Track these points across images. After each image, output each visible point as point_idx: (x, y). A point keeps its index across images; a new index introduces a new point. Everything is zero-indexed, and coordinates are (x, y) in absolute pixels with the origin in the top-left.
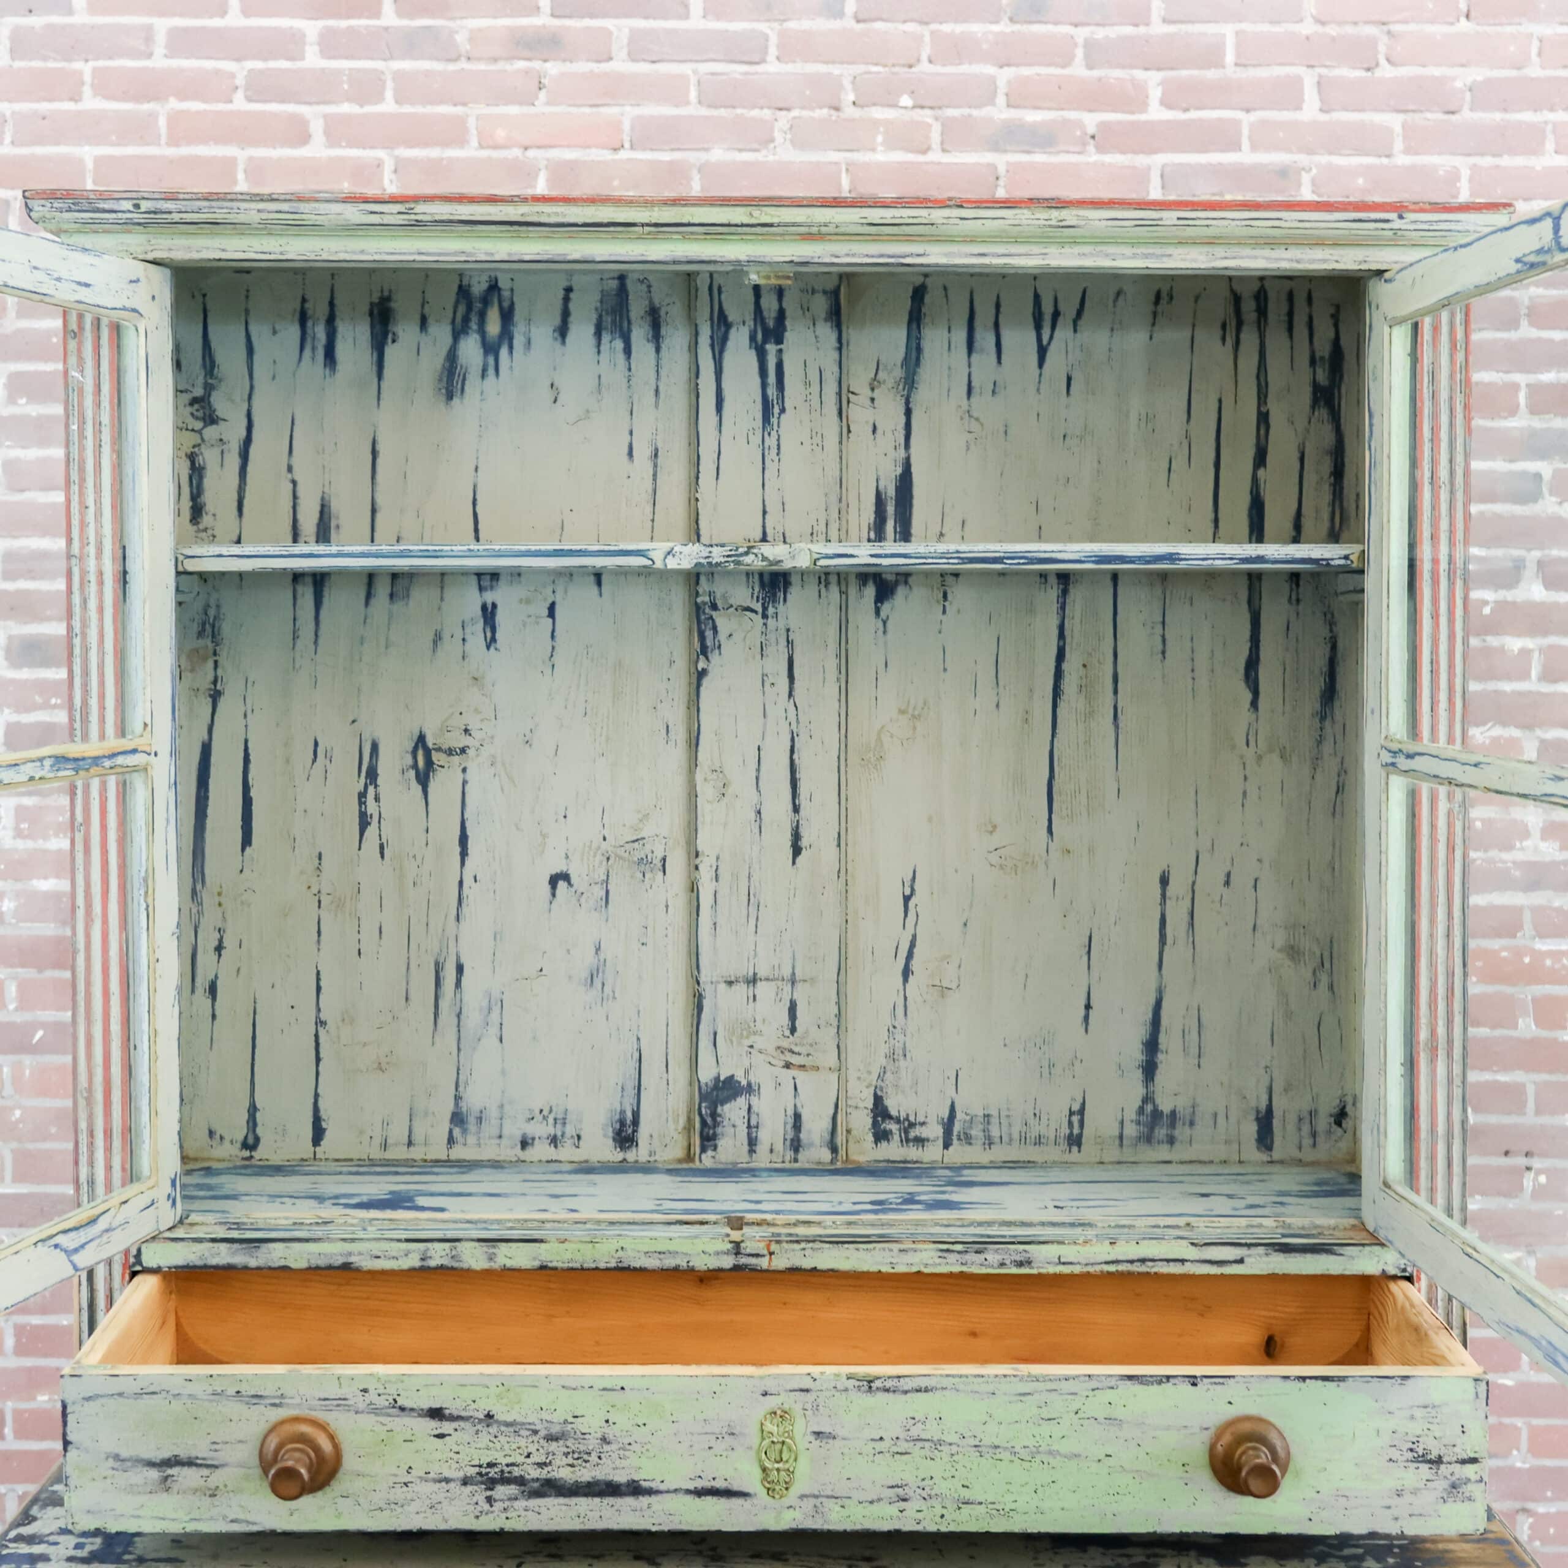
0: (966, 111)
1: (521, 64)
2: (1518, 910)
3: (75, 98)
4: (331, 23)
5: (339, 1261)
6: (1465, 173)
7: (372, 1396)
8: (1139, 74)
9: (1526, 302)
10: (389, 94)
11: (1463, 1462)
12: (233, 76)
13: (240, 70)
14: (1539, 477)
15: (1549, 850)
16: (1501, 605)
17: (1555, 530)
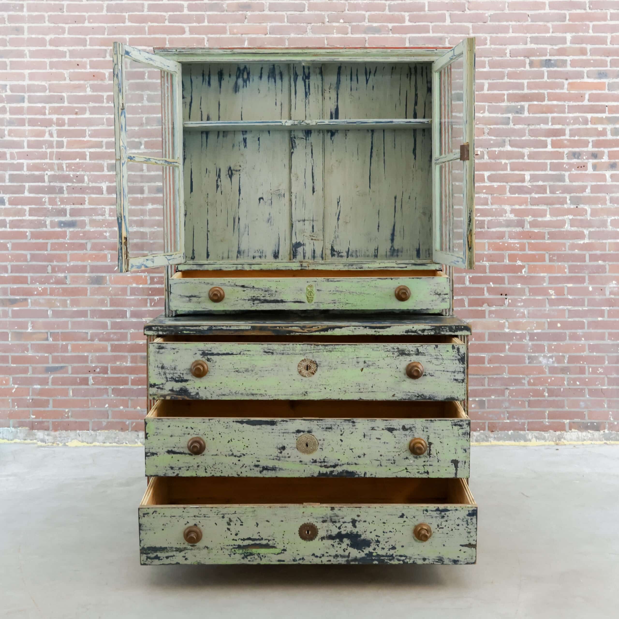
0: (357, 23)
1: (241, 12)
2: (504, 232)
3: (124, 22)
4: (191, 2)
5: (219, 269)
6: (489, 38)
7: (230, 283)
8: (403, 13)
9: (507, 72)
10: (206, 20)
11: (445, 294)
12: (165, 16)
13: (167, 15)
14: (509, 118)
15: (512, 217)
16: (500, 151)
17: (513, 132)
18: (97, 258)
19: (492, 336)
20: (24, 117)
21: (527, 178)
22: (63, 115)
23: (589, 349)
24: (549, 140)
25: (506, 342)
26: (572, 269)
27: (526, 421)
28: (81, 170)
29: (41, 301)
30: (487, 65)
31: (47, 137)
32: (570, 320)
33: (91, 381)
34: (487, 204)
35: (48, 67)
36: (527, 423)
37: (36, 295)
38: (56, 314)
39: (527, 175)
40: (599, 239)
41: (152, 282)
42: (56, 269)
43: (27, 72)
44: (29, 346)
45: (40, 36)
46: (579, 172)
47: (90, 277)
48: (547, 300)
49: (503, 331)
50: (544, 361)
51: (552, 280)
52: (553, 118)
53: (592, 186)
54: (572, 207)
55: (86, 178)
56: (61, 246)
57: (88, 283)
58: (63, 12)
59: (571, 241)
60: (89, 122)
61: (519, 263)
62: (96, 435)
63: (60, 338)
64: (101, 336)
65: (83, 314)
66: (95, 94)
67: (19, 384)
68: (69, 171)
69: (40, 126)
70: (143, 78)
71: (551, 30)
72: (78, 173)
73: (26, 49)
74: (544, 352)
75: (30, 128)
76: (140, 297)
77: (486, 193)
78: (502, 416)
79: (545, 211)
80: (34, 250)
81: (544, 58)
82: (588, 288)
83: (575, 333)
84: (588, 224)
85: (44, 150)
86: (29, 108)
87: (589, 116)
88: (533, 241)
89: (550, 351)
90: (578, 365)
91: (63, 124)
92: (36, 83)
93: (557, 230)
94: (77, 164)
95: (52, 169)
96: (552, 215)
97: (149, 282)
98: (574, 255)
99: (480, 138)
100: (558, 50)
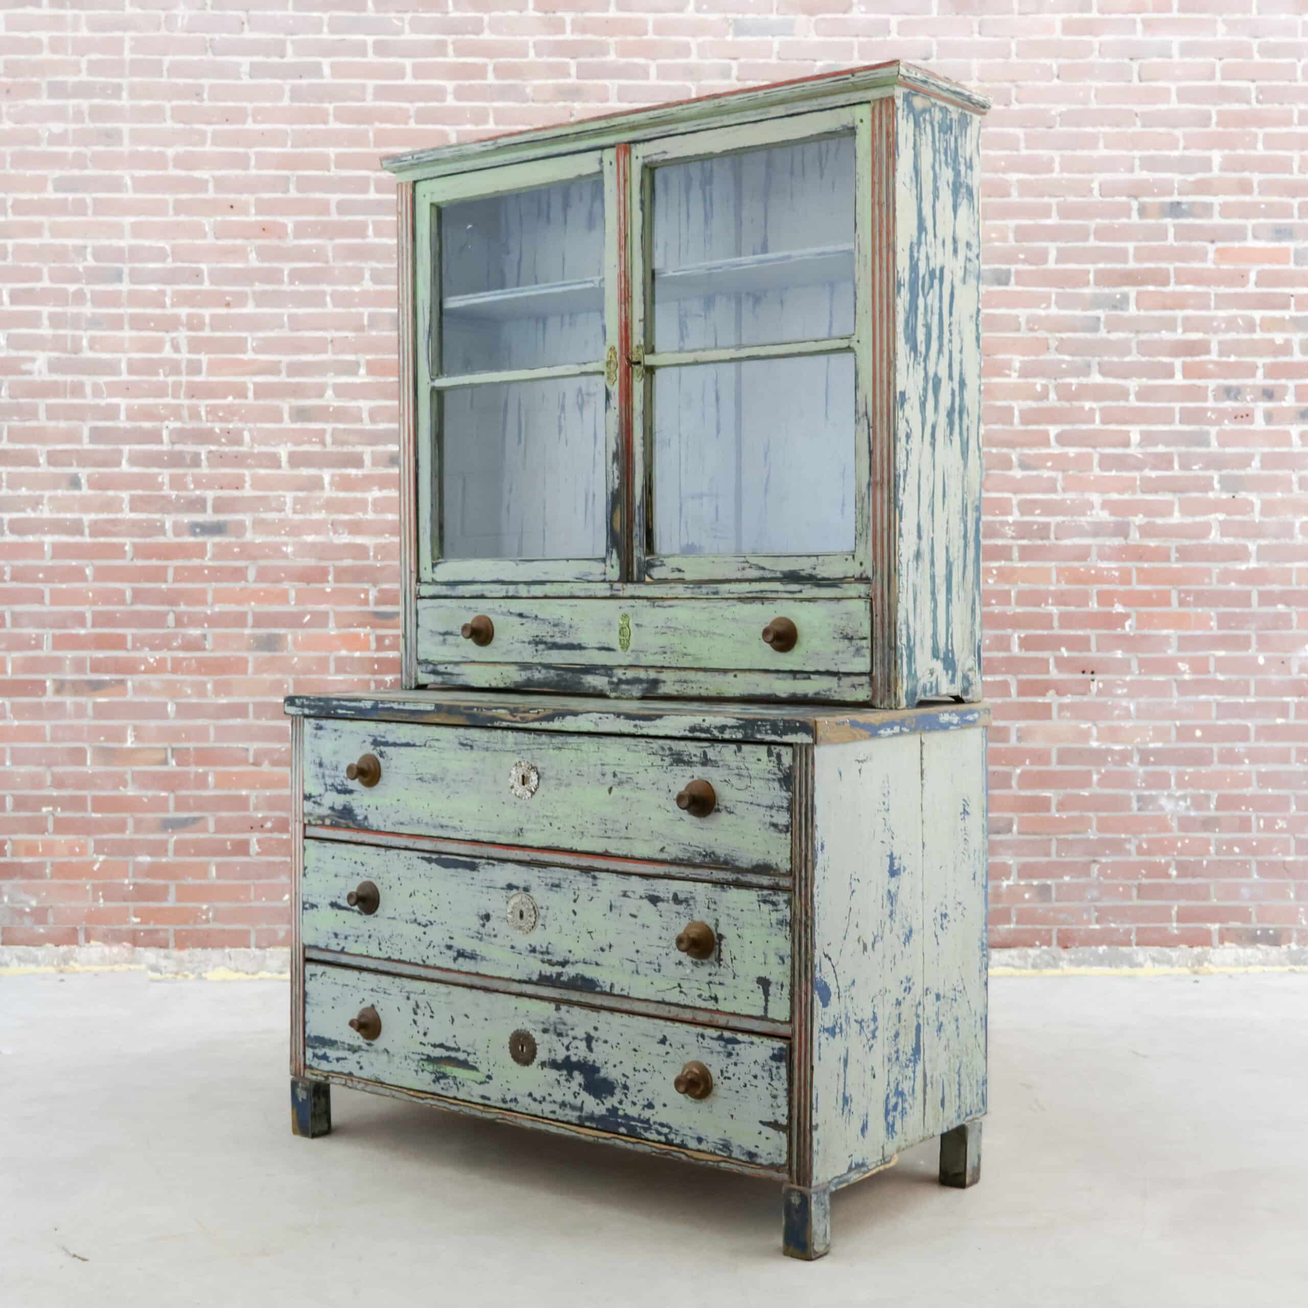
1: (561, 104)
2: (1089, 547)
3: (325, 122)
4: (461, 82)
6: (1057, 160)
9: (1093, 227)
10: (491, 120)
12: (407, 110)
13: (412, 107)
14: (1098, 319)
15: (1104, 516)
16: (1080, 386)
17: (1107, 346)
18: (268, 597)
19: (1065, 756)
20: (121, 311)
21: (1135, 438)
22: (200, 307)
23: (1258, 782)
24: (1178, 362)
25: (1092, 768)
26: (1223, 620)
27: (1134, 926)
28: (236, 418)
29: (155, 685)
30: (1054, 213)
31: (167, 352)
32: (1221, 722)
33: (254, 848)
34: (1054, 490)
35: (171, 211)
36: (1134, 930)
37: (145, 672)
38: (184, 711)
39: (1135, 432)
40: (1277, 561)
41: (380, 647)
42: (186, 620)
43: (128, 220)
44: (129, 777)
45: (156, 149)
46: (1238, 427)
47: (252, 636)
48: (1174, 685)
49: (1086, 746)
50: (1168, 805)
51: (1185, 643)
52: (1186, 319)
53: (1264, 456)
54: (1224, 496)
55: (247, 436)
56: (196, 574)
57: (249, 649)
58: (202, 100)
59: (1222, 565)
60: (253, 323)
61: (1119, 608)
62: (265, 957)
63: (191, 760)
64: (276, 756)
65: (239, 710)
66: (266, 265)
67: (107, 854)
68: (213, 421)
69: (152, 329)
70: (364, 236)
71: (1181, 144)
72: (231, 426)
73: (127, 176)
74: (1169, 787)
75: (134, 333)
76: (356, 678)
77: (1051, 469)
78: (1085, 917)
79: (1171, 504)
80: (139, 581)
81: (1168, 199)
82: (1256, 658)
83: (1231, 750)
84: (1257, 532)
85: (161, 378)
86: (130, 293)
87: (1257, 315)
88: (1146, 565)
89: (1181, 784)
90: (1237, 813)
91: (200, 326)
92: (147, 243)
93: (1194, 542)
94: (229, 406)
95: (178, 417)
96: (1184, 512)
97: (373, 645)
98: (1228, 593)
99: (1041, 358)
100: (1196, 182)
